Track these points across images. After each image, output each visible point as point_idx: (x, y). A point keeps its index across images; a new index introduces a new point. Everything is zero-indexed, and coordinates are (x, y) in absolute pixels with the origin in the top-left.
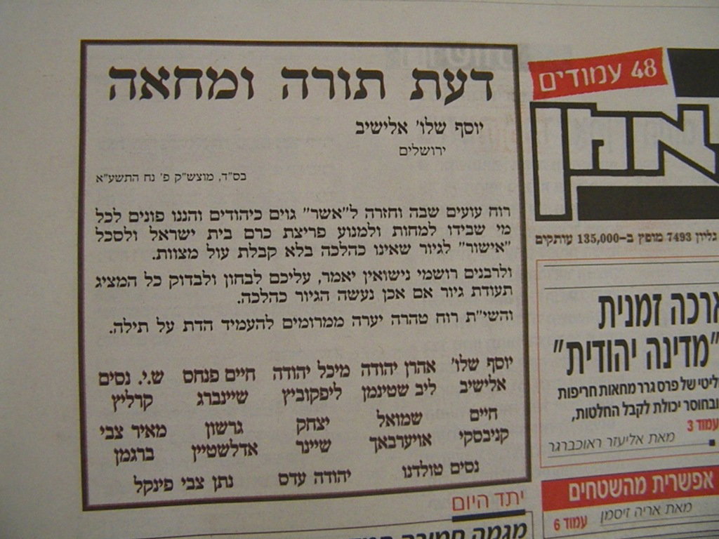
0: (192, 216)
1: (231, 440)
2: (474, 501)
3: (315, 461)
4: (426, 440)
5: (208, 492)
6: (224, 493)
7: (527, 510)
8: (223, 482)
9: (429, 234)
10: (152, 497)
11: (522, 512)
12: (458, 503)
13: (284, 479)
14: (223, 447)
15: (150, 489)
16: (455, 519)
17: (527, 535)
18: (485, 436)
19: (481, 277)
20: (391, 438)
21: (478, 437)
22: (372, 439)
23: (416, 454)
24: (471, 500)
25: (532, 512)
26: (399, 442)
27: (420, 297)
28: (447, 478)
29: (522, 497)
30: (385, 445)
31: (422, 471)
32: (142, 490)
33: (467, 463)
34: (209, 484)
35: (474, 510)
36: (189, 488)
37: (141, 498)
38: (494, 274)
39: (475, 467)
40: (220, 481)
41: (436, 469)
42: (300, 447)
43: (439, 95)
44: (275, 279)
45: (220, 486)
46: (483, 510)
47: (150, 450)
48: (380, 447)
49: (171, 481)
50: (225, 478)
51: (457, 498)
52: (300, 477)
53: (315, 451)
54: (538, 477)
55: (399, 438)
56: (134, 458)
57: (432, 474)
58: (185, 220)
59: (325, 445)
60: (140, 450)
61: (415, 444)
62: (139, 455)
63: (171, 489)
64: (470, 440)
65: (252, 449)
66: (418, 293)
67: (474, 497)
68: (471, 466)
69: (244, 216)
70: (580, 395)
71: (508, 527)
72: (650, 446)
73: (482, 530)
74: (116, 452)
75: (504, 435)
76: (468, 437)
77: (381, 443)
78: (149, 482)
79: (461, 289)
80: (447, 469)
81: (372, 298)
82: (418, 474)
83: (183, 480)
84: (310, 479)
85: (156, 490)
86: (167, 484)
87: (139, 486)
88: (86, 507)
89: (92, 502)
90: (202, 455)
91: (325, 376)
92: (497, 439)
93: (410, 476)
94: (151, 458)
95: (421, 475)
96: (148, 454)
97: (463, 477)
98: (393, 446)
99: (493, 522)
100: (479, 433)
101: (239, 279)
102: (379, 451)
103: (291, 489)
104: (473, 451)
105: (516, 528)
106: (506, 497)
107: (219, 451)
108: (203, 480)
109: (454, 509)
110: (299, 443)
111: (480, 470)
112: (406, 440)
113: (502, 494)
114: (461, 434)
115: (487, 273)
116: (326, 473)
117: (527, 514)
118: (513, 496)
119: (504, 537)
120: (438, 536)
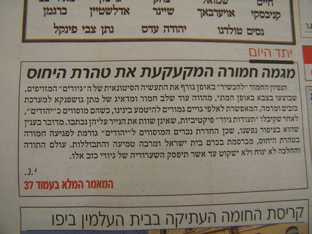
1: (114, 5)
2: (262, 52)
3: (164, 19)
4: (231, 13)
5: (98, 35)
6: (108, 36)
7: (294, 62)
8: (108, 30)
10: (64, 36)
11: (291, 62)
12: (253, 53)
13: (145, 29)
14: (109, 9)
15: (63, 32)
16: (251, 61)
17: (295, 75)
18: (267, 15)
20: (210, 10)
21: (262, 15)
22: (199, 10)
23: (225, 21)
24: (260, 51)
25: (297, 63)
26: (215, 13)
28: (244, 36)
29: (291, 53)
30: (207, 14)
31: (230, 31)
32: (58, 32)
33: (257, 30)
34: (99, 31)
35: (262, 57)
36: (87, 32)
37: (57, 37)
39: (262, 32)
40: (105, 29)
41: (239, 31)
42: (156, 11)
45: (106, 32)
46: (268, 58)
47: (65, 9)
48: (204, 15)
49: (76, 27)
50: (109, 27)
51: (252, 49)
52: (155, 29)
53: (164, 14)
54: (300, 43)
55: (215, 11)
56: (55, 13)
57: (236, 34)
59: (170, 11)
60: (59, 9)
61: (225, 15)
62: (58, 12)
63: (75, 32)
64: (258, 16)
65: (126, 11)
67: (262, 50)
68: (260, 31)
71: (283, 70)
73: (268, 70)
74: (45, 9)
75: (278, 15)
76: (257, 14)
77: (204, 12)
78: (63, 27)
80: (245, 32)
82: (228, 33)
83: (83, 27)
84: (161, 29)
85: (67, 32)
86: (74, 29)
87: (56, 29)
88: (24, 40)
89: (28, 37)
90: (95, 13)
92: (274, 18)
93: (223, 33)
94: (65, 14)
95: (229, 33)
96: (63, 11)
97: (254, 37)
98: (212, 15)
99: (275, 66)
100: (263, 12)
102: (203, 17)
103: (149, 35)
104: (260, 23)
105: (289, 71)
106: (281, 52)
107: (107, 11)
108: (95, 28)
109: (250, 55)
110: (154, 9)
111: (265, 34)
112: (220, 13)
113: (279, 50)
114: (252, 12)
116: (171, 27)
117: (295, 64)
118: (286, 52)
119: (281, 76)
120: (242, 71)
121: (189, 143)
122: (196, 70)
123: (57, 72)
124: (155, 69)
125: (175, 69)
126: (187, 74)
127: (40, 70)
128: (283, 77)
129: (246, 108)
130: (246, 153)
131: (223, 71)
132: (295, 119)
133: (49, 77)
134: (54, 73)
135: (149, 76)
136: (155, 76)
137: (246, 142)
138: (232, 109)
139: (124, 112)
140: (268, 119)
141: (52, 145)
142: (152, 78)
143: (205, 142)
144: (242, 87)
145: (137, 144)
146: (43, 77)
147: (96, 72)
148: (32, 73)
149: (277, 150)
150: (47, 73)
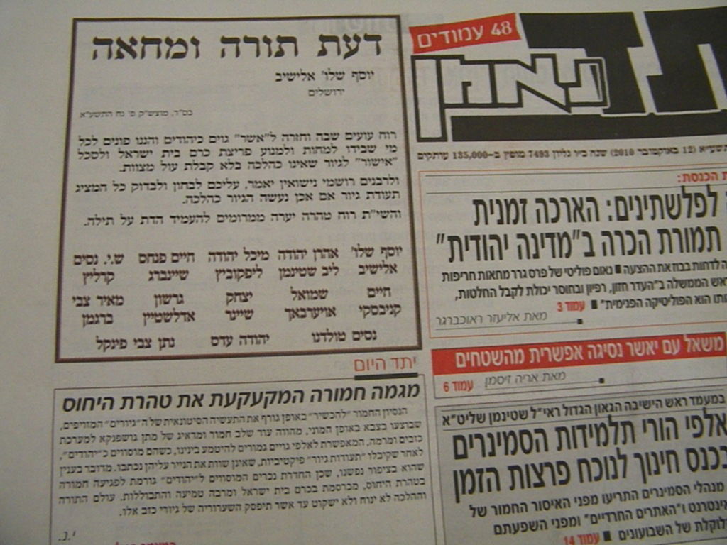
0: (151, 141)
1: (174, 309)
2: (373, 364)
3: (240, 327)
4: (332, 312)
5: (154, 351)
6: (167, 351)
7: (419, 373)
8: (167, 343)
9: (332, 152)
10: (110, 353)
11: (415, 375)
12: (359, 365)
13: (215, 341)
14: (168, 314)
15: (108, 347)
16: (357, 378)
17: (420, 394)
18: (381, 310)
19: (373, 184)
20: (303, 310)
21: (375, 310)
22: (287, 310)
23: (322, 323)
24: (370, 363)
25: (423, 375)
26: (309, 313)
27: (324, 199)
28: (349, 344)
29: (415, 361)
30: (298, 315)
31: (328, 337)
32: (102, 348)
33: (367, 332)
34: (155, 345)
35: (373, 371)
36: (140, 347)
37: (101, 354)
38: (384, 182)
39: (373, 335)
40: (164, 341)
41: (341, 336)
42: (228, 315)
43: (339, 52)
44: (212, 185)
45: (164, 346)
46: (381, 372)
47: (110, 316)
48: (294, 317)
49: (125, 341)
50: (167, 340)
51: (358, 360)
52: (228, 340)
53: (241, 318)
54: (428, 347)
55: (309, 309)
56: (97, 322)
57: (337, 340)
58: (145, 143)
59: (248, 314)
60: (103, 316)
61: (322, 315)
62: (101, 319)
63: (124, 347)
64: (368, 313)
65: (190, 316)
66: (323, 197)
67: (373, 360)
68: (370, 334)
69: (189, 140)
70: (461, 279)
71: (403, 387)
72: (525, 323)
73: (380, 388)
74: (84, 316)
75: (397, 309)
76: (367, 311)
77: (293, 313)
78: (108, 341)
79: (358, 193)
80: (349, 337)
81: (287, 200)
82: (325, 340)
83: (135, 341)
84: (236, 341)
85: (113, 348)
86: (122, 343)
87: (99, 344)
88: (58, 360)
89: (62, 356)
90: (151, 320)
91: (249, 259)
92: (391, 313)
93: (318, 341)
94: (110, 322)
95: (327, 341)
96: (108, 319)
97: (363, 343)
98: (304, 316)
99: (390, 382)
100: (375, 307)
101: (184, 186)
102: (293, 320)
103: (221, 349)
104: (371, 322)
105: (410, 388)
106: (400, 361)
107: (166, 317)
108: (150, 341)
109: (356, 370)
110: (228, 312)
111: (378, 338)
112: (315, 312)
113: (396, 359)
114: (360, 308)
115: (378, 181)
116: (250, 337)
117: (420, 377)
118: (407, 361)
119: (399, 395)
120: (343, 391)
121: (272, 491)
122: (281, 394)
123: (103, 401)
124: (228, 395)
125: (254, 394)
126: (269, 402)
127: (80, 400)
128: (401, 396)
129: (349, 442)
130: (348, 502)
131: (317, 394)
132: (419, 453)
133: (92, 408)
134: (99, 403)
135: (220, 405)
136: (228, 404)
137: (348, 487)
138: (328, 444)
139: (189, 453)
140: (379, 456)
141: (96, 499)
142: (225, 406)
143: (292, 490)
144: (343, 415)
145: (207, 493)
146: (84, 409)
147: (152, 401)
148: (69, 405)
149: (393, 497)
150: (89, 402)
